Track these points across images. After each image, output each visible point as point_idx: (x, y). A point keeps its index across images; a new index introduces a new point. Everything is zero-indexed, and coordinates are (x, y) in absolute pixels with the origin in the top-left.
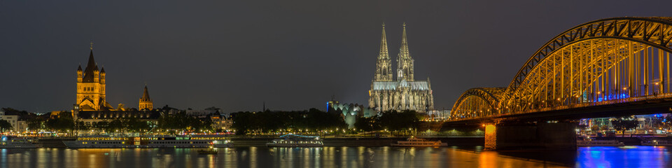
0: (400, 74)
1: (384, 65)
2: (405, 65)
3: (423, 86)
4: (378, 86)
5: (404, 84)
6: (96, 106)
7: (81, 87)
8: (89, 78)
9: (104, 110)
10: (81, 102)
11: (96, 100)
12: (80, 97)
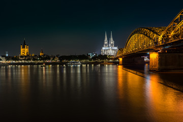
0: (110, 45)
1: (106, 43)
2: (112, 43)
3: (116, 48)
4: (104, 48)
5: (110, 48)
6: (26, 55)
7: (22, 50)
8: (24, 47)
9: (28, 56)
10: (22, 54)
11: (26, 53)
12: (22, 52)
